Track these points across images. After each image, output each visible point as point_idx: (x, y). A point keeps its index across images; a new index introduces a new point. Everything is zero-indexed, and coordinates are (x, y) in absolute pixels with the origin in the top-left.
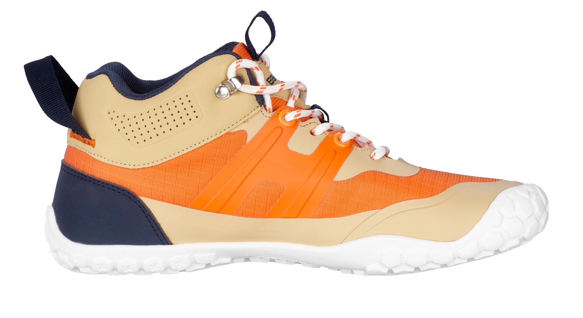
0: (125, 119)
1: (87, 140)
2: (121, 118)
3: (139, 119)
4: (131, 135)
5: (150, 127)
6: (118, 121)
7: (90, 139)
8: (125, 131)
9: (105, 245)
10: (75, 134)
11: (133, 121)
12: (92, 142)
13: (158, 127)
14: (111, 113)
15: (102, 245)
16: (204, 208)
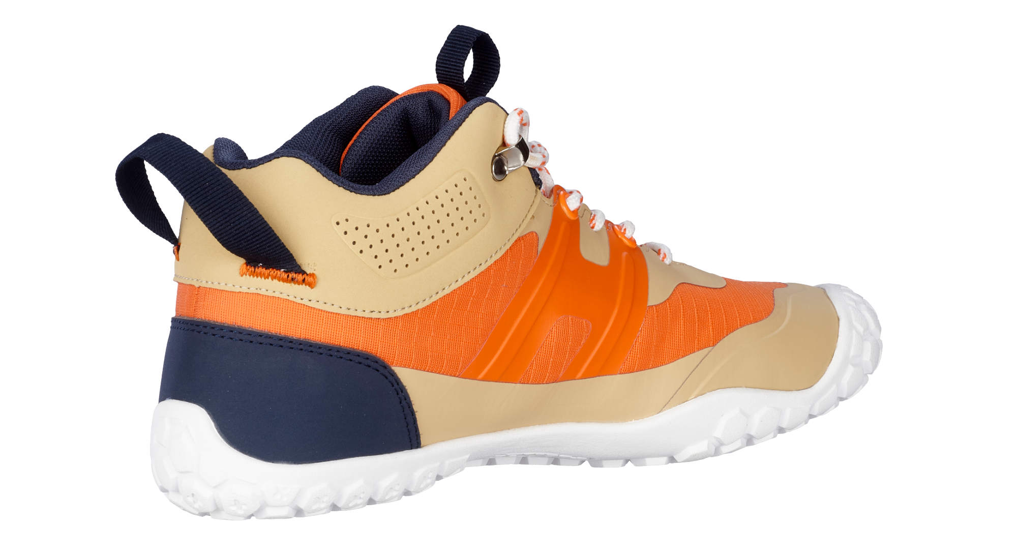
0: (370, 232)
1: (300, 277)
2: (363, 230)
3: (395, 228)
4: (383, 259)
5: (415, 241)
6: (358, 236)
7: (304, 273)
8: (374, 252)
9: (329, 460)
10: (259, 269)
11: (385, 233)
12: (308, 279)
13: (428, 240)
14: (342, 222)
15: (324, 461)
16: (481, 376)
